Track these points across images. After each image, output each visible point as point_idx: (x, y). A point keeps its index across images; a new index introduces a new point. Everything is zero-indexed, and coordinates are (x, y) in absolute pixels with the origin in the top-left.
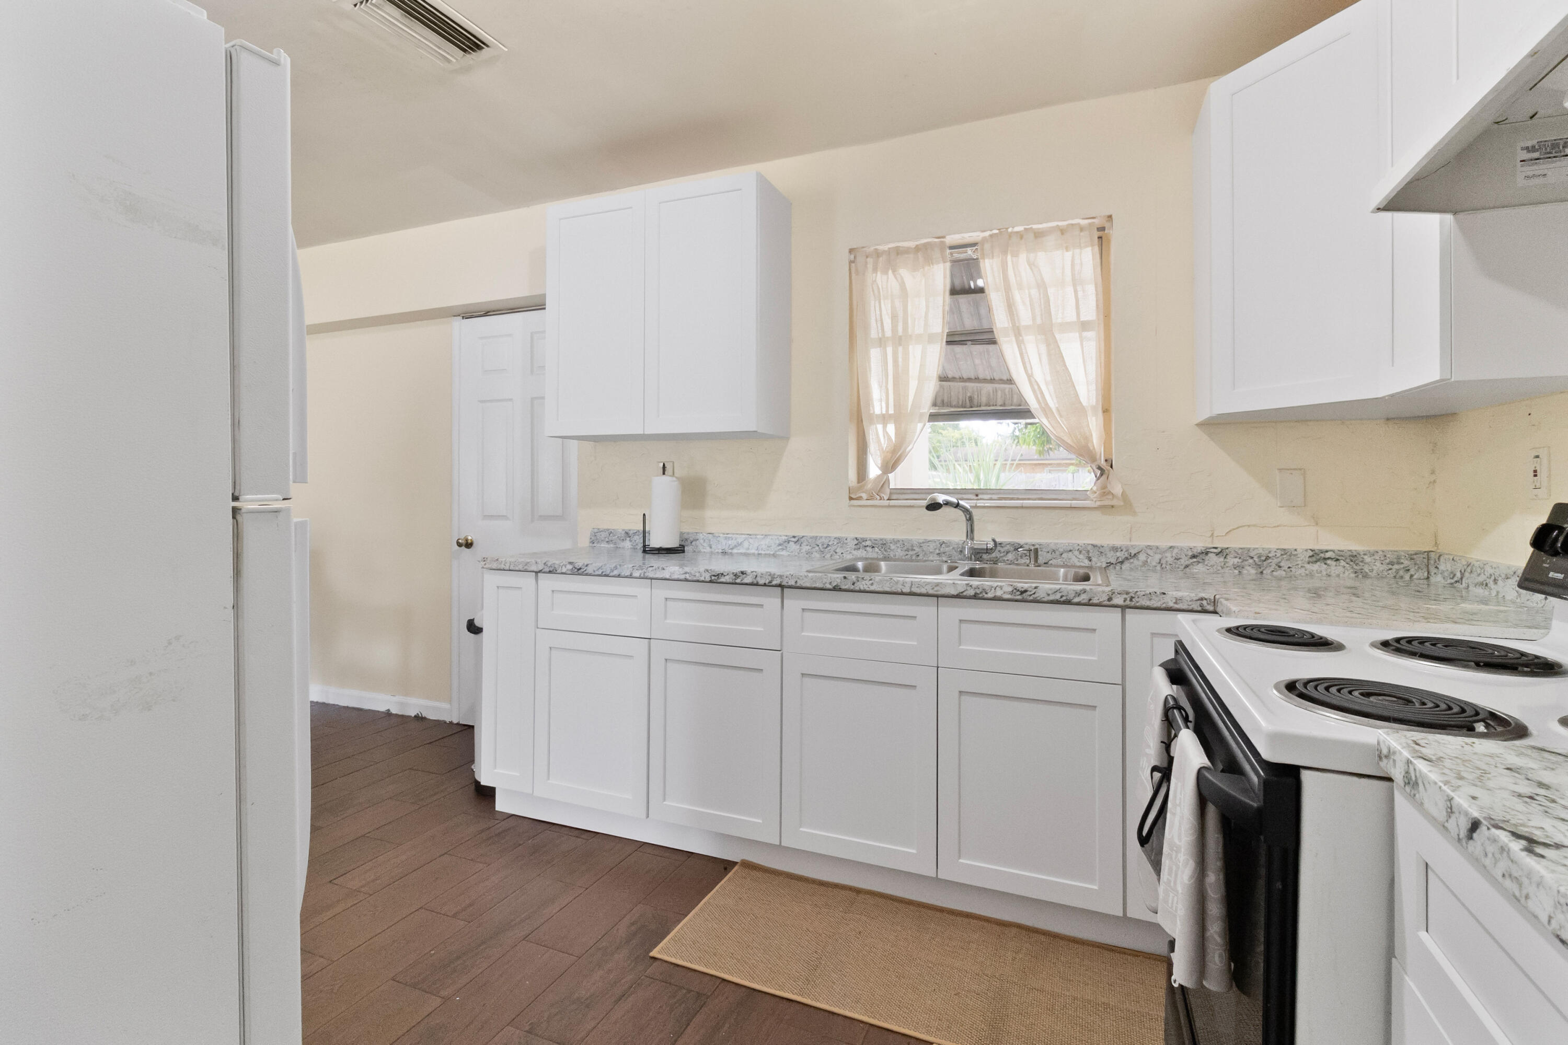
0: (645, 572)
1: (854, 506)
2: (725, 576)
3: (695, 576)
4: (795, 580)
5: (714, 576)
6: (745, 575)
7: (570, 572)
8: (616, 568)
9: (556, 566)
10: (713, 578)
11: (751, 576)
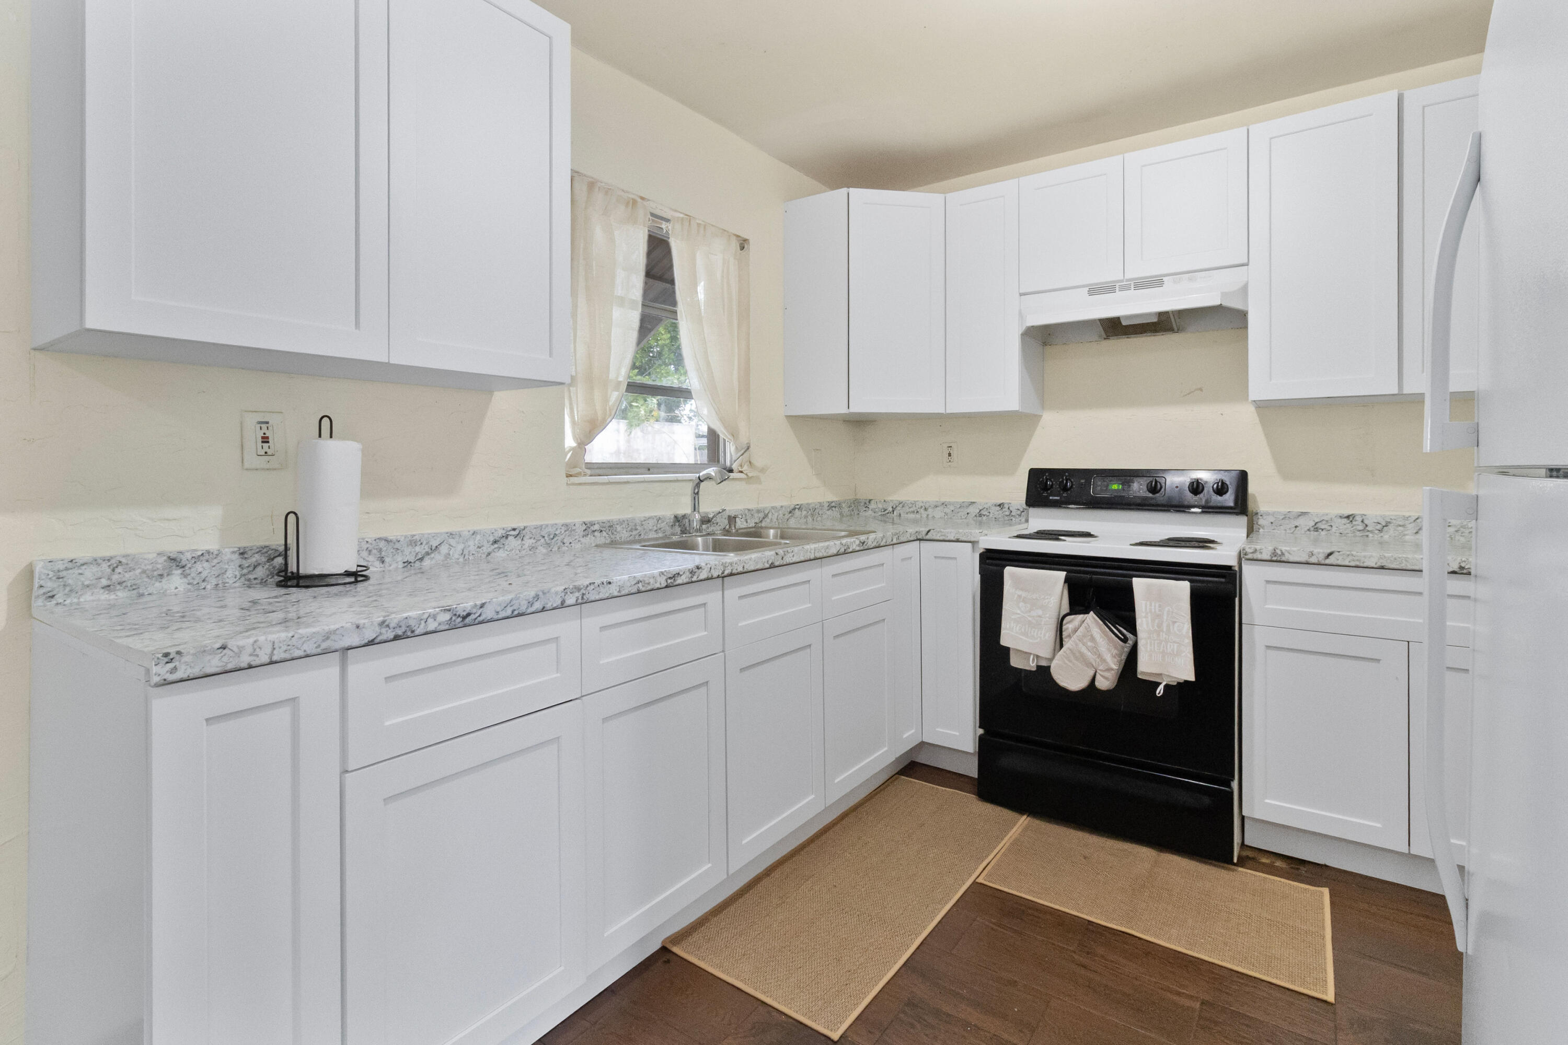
0: (583, 594)
1: (573, 484)
2: (681, 575)
3: (649, 584)
4: (742, 565)
5: (670, 578)
6: (700, 570)
7: (447, 627)
8: (537, 597)
9: (412, 623)
10: (669, 581)
11: (706, 569)
